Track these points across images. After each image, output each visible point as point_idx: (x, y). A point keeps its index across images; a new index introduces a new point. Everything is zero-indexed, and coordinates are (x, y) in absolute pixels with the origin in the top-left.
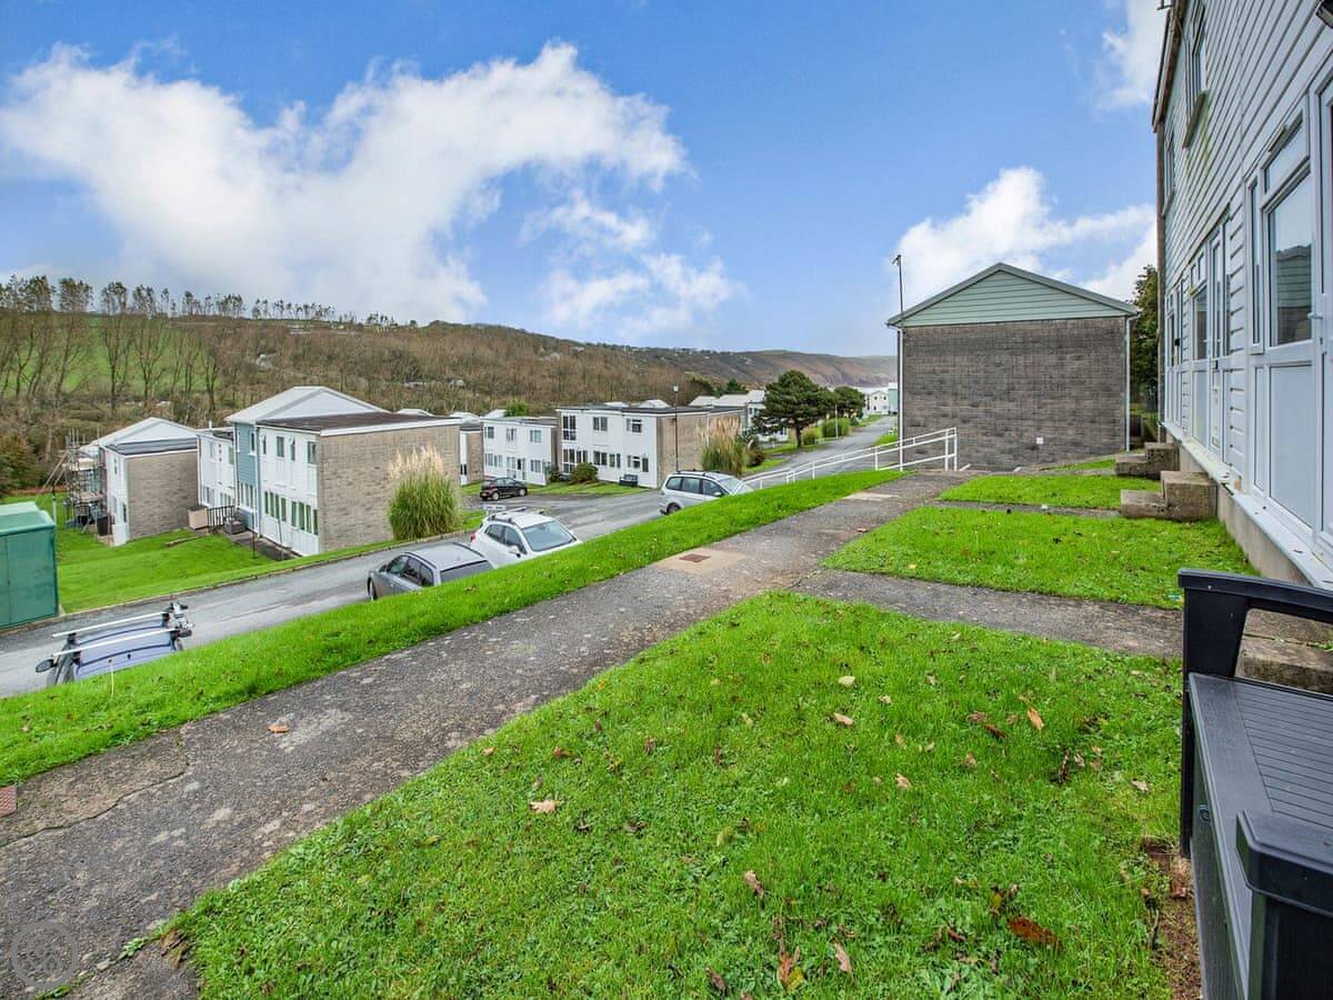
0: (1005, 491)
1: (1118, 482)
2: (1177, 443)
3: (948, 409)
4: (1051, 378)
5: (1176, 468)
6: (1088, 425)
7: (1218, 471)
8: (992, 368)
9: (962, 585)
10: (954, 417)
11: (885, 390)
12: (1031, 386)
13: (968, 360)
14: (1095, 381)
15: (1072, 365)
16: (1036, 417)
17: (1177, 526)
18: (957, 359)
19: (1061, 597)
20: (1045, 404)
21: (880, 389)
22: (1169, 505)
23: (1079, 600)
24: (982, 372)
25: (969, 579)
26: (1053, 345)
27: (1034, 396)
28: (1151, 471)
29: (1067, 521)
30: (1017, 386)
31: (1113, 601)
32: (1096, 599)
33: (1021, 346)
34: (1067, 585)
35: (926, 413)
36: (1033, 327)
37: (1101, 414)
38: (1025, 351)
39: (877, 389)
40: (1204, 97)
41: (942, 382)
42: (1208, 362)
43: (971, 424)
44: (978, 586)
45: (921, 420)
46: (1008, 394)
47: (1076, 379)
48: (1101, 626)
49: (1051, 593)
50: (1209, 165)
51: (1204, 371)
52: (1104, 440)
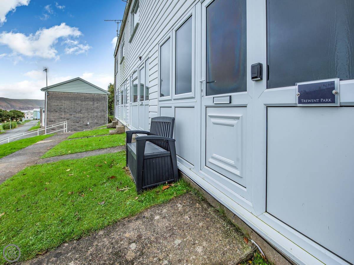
0: (85, 134)
1: (108, 129)
2: (118, 120)
3: (63, 116)
4: (91, 108)
5: (118, 125)
6: (99, 119)
7: (125, 124)
8: (76, 105)
9: (83, 152)
10: (64, 118)
11: (32, 111)
12: (86, 110)
13: (69, 102)
14: (101, 109)
15: (96, 105)
16: (87, 117)
17: (119, 135)
18: (66, 102)
19: (103, 149)
20: (90, 114)
21: (30, 111)
22: (118, 131)
23: (106, 148)
24: (73, 106)
25: (84, 150)
26: (92, 100)
27: (87, 112)
28: (113, 126)
29: (100, 137)
30: (83, 110)
31: (112, 147)
32: (109, 147)
33: (84, 99)
34: (104, 147)
35: (55, 117)
36: (87, 95)
37: (102, 116)
38: (85, 101)
39: (29, 111)
40: (124, 57)
41: (61, 108)
42: (123, 105)
43: (70, 120)
44: (86, 151)
45: (53, 120)
46: (80, 112)
47: (97, 108)
48: (111, 151)
49: (102, 149)
50: (124, 69)
51: (123, 106)
52: (103, 122)
